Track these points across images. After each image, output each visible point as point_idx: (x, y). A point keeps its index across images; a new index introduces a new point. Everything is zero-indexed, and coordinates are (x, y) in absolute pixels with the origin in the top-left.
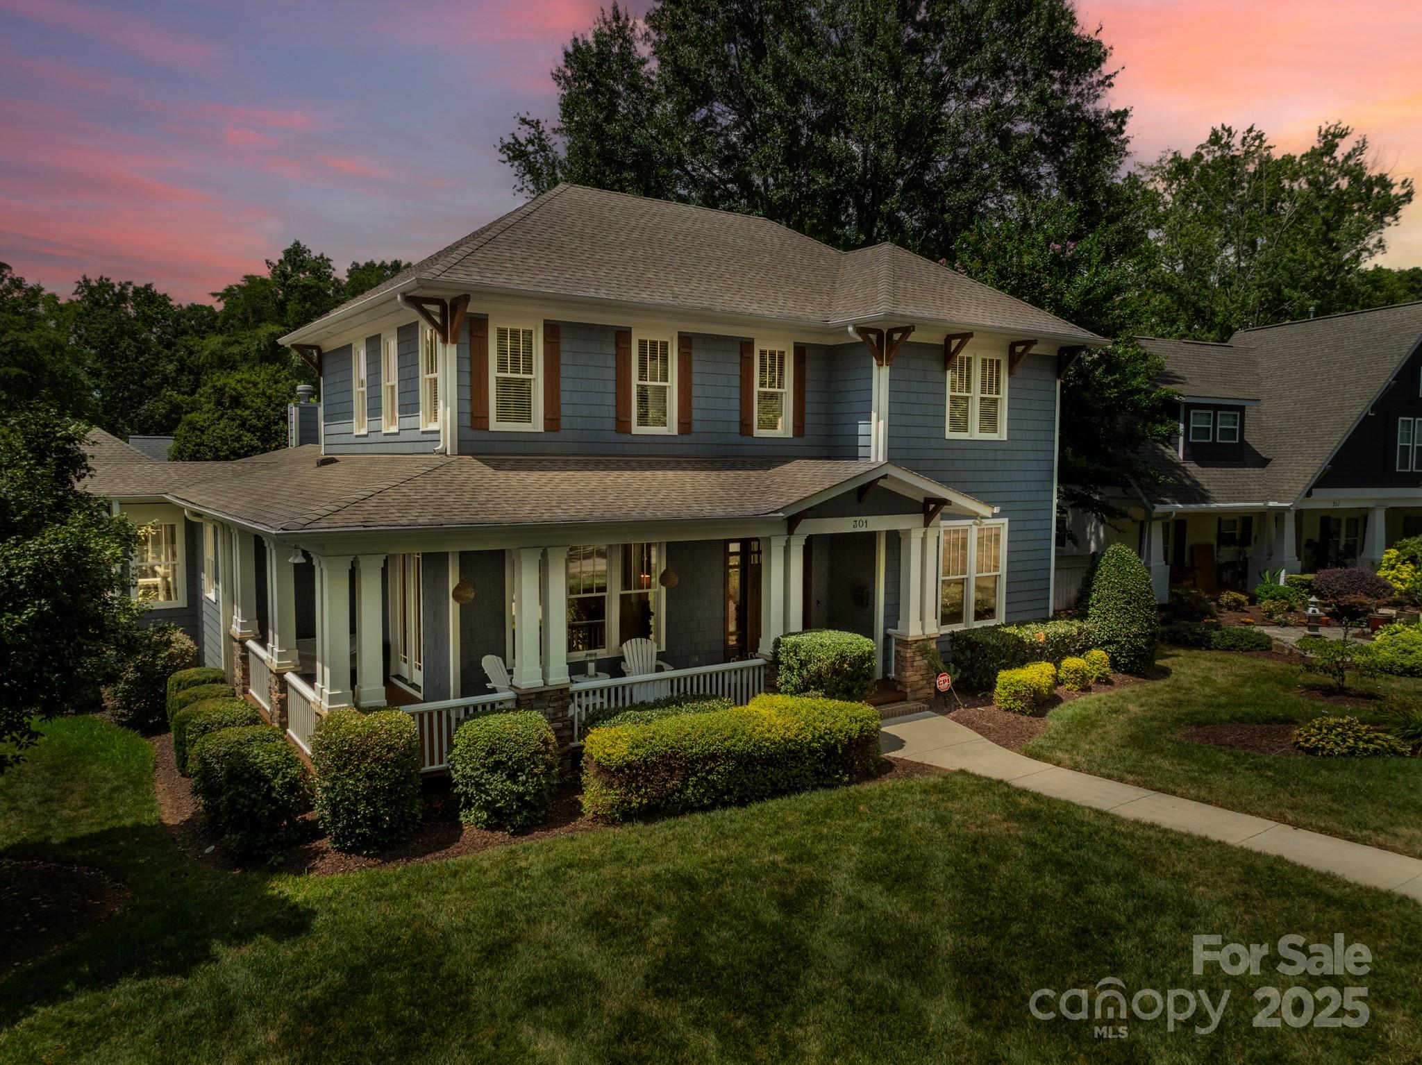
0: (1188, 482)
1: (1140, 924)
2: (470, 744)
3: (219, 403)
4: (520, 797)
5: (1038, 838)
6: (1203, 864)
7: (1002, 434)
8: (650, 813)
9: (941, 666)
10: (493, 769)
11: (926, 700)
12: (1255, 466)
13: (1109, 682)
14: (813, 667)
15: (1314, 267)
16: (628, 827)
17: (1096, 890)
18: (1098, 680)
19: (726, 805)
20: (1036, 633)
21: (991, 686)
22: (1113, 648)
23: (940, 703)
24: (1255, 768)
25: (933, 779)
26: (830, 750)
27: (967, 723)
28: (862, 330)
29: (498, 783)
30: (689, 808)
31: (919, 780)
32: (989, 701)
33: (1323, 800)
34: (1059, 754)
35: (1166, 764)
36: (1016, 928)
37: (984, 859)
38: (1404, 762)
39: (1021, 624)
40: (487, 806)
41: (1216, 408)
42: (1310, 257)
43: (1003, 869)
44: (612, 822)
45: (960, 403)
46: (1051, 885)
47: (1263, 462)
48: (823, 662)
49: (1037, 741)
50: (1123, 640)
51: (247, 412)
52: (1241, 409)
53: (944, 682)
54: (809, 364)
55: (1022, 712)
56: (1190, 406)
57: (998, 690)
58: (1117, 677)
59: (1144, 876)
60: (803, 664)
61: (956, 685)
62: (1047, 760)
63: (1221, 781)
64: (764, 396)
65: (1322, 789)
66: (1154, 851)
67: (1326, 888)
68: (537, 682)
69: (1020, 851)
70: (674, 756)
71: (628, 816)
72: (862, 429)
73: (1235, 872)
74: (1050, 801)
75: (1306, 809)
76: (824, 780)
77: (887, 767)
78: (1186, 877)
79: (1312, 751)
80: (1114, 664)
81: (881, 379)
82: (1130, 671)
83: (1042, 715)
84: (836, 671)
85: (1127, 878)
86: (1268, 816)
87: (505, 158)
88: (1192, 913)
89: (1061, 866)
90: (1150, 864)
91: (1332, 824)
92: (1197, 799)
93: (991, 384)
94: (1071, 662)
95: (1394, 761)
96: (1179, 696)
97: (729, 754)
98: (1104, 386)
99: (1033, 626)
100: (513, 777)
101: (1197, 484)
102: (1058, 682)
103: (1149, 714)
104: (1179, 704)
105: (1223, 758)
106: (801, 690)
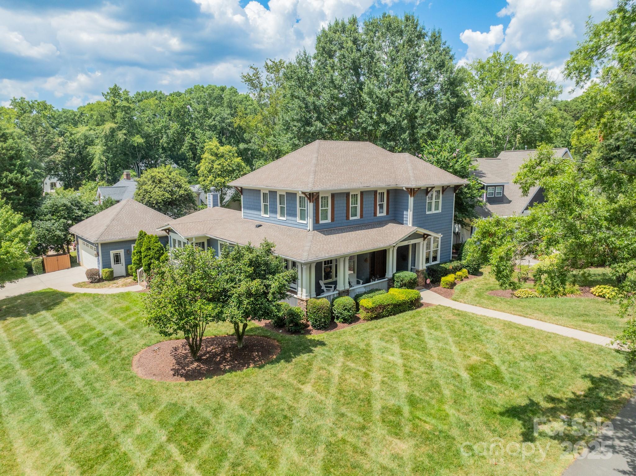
0: (486, 210)
1: (485, 334)
2: (339, 305)
3: (153, 182)
4: (350, 316)
5: (461, 319)
6: (496, 323)
7: (440, 211)
8: (376, 318)
9: (427, 277)
10: (344, 310)
11: (423, 286)
12: (507, 203)
13: (468, 278)
14: (404, 282)
15: (528, 116)
16: (373, 321)
17: (475, 329)
18: (465, 277)
19: (391, 315)
20: (449, 266)
21: (440, 281)
22: (468, 268)
23: (427, 287)
24: (506, 302)
25: (434, 307)
26: (412, 302)
27: (435, 292)
28: (407, 189)
29: (346, 313)
30: (383, 317)
31: (430, 307)
32: (439, 285)
33: (520, 309)
34: (460, 300)
35: (485, 301)
36: (462, 336)
37: (452, 324)
38: (538, 299)
39: (445, 263)
40: (343, 318)
41: (495, 186)
42: (527, 112)
43: (456, 326)
44: (368, 320)
45: (430, 204)
46: (467, 328)
47: (510, 202)
48: (406, 280)
49: (454, 296)
50: (471, 266)
51: (165, 185)
52: (503, 186)
53: (428, 281)
54: (390, 195)
55: (448, 288)
56: (487, 186)
57: (442, 282)
58: (469, 276)
59: (484, 326)
60: (402, 281)
61: (431, 282)
62: (458, 301)
63: (498, 305)
64: (380, 204)
65: (520, 306)
66: (486, 321)
67: (519, 326)
68: (343, 289)
69: (459, 322)
70: (381, 305)
71: (372, 319)
72: (405, 213)
73: (502, 324)
74: (462, 311)
75: (516, 311)
76: (410, 308)
77: (422, 305)
78: (493, 326)
79: (518, 297)
80: (469, 273)
81: (411, 200)
82: (473, 274)
83: (452, 288)
84: (409, 282)
85: (481, 326)
86: (508, 313)
87: (244, 81)
88: (494, 332)
89: (468, 325)
90: (485, 323)
91: (521, 314)
92: (493, 309)
93: (438, 197)
94: (458, 273)
95: (536, 299)
96: (486, 281)
97: (392, 304)
98: (466, 193)
99: (448, 264)
100: (348, 311)
101: (489, 211)
102: (456, 279)
103: (480, 288)
104: (486, 284)
105: (498, 299)
106: (401, 287)
